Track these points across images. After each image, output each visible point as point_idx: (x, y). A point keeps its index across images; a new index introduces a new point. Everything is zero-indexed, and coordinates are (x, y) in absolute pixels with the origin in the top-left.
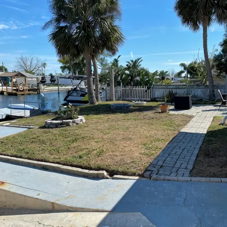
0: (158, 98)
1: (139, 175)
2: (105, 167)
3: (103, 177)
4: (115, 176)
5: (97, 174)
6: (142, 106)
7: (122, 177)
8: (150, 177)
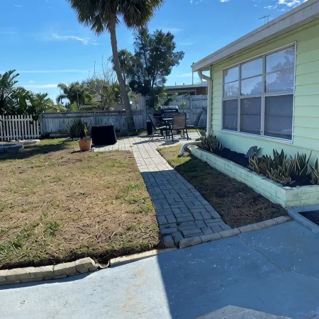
0: (53, 133)
1: (155, 247)
2: (84, 250)
3: (90, 270)
4: (113, 261)
5: (76, 267)
6: (36, 146)
7: (124, 258)
8: (177, 246)
